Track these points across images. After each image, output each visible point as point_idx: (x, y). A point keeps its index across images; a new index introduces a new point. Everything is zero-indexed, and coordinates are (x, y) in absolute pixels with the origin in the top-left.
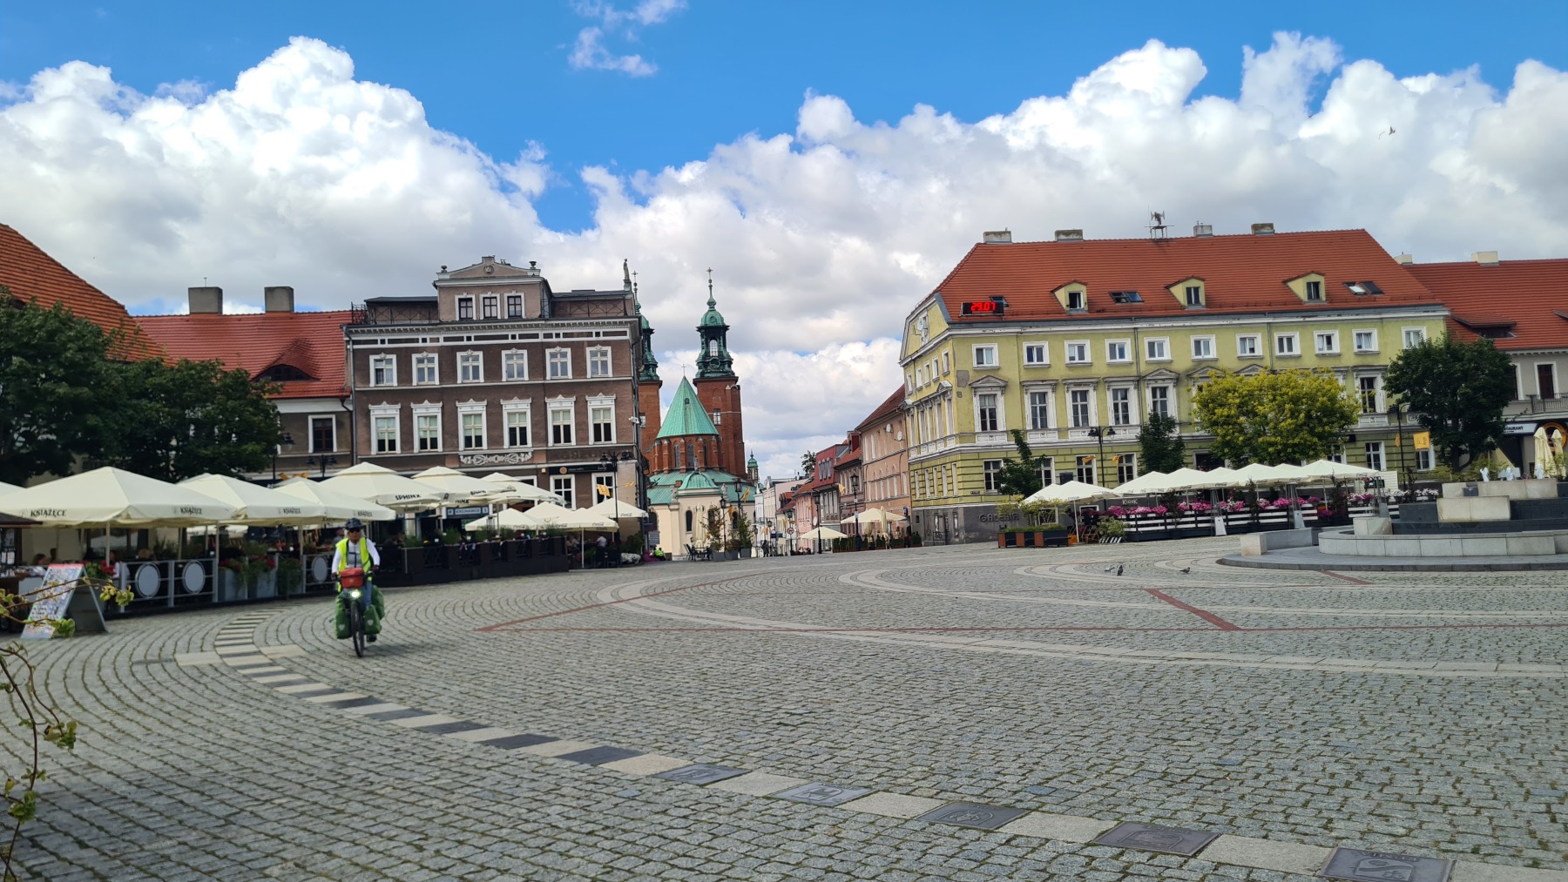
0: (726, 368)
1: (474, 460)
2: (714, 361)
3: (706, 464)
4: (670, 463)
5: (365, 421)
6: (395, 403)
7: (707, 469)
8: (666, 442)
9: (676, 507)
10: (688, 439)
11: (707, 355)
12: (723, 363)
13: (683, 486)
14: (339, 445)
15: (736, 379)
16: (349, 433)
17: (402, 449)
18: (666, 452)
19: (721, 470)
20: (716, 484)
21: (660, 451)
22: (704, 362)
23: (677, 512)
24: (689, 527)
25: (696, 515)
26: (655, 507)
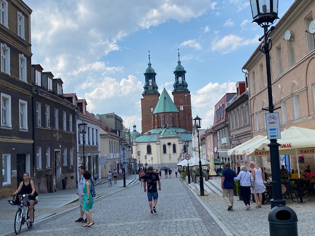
0: (185, 88)
2: (180, 85)
3: (173, 125)
4: (158, 125)
7: (174, 127)
8: (156, 115)
9: (159, 143)
10: (165, 114)
11: (177, 82)
12: (184, 86)
13: (162, 134)
15: (189, 92)
18: (156, 120)
19: (180, 127)
20: (177, 133)
21: (154, 119)
22: (176, 86)
23: (159, 145)
24: (165, 152)
25: (167, 147)
26: (150, 143)
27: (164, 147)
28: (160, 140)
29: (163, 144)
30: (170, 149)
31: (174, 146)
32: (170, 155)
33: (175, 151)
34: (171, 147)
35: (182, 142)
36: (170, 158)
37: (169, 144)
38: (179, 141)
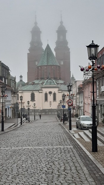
2: (61, 43)
3: (54, 76)
7: (55, 78)
8: (40, 68)
10: (48, 67)
11: (59, 40)
12: (65, 44)
15: (69, 49)
18: (40, 72)
19: (60, 78)
21: (38, 71)
24: (46, 99)
25: (49, 95)
26: (34, 91)
27: (46, 95)
28: (43, 89)
29: (45, 92)
30: (50, 98)
31: (55, 94)
32: (50, 102)
33: (55, 99)
34: (52, 95)
35: (61, 91)
36: (51, 104)
37: (50, 93)
38: (59, 90)
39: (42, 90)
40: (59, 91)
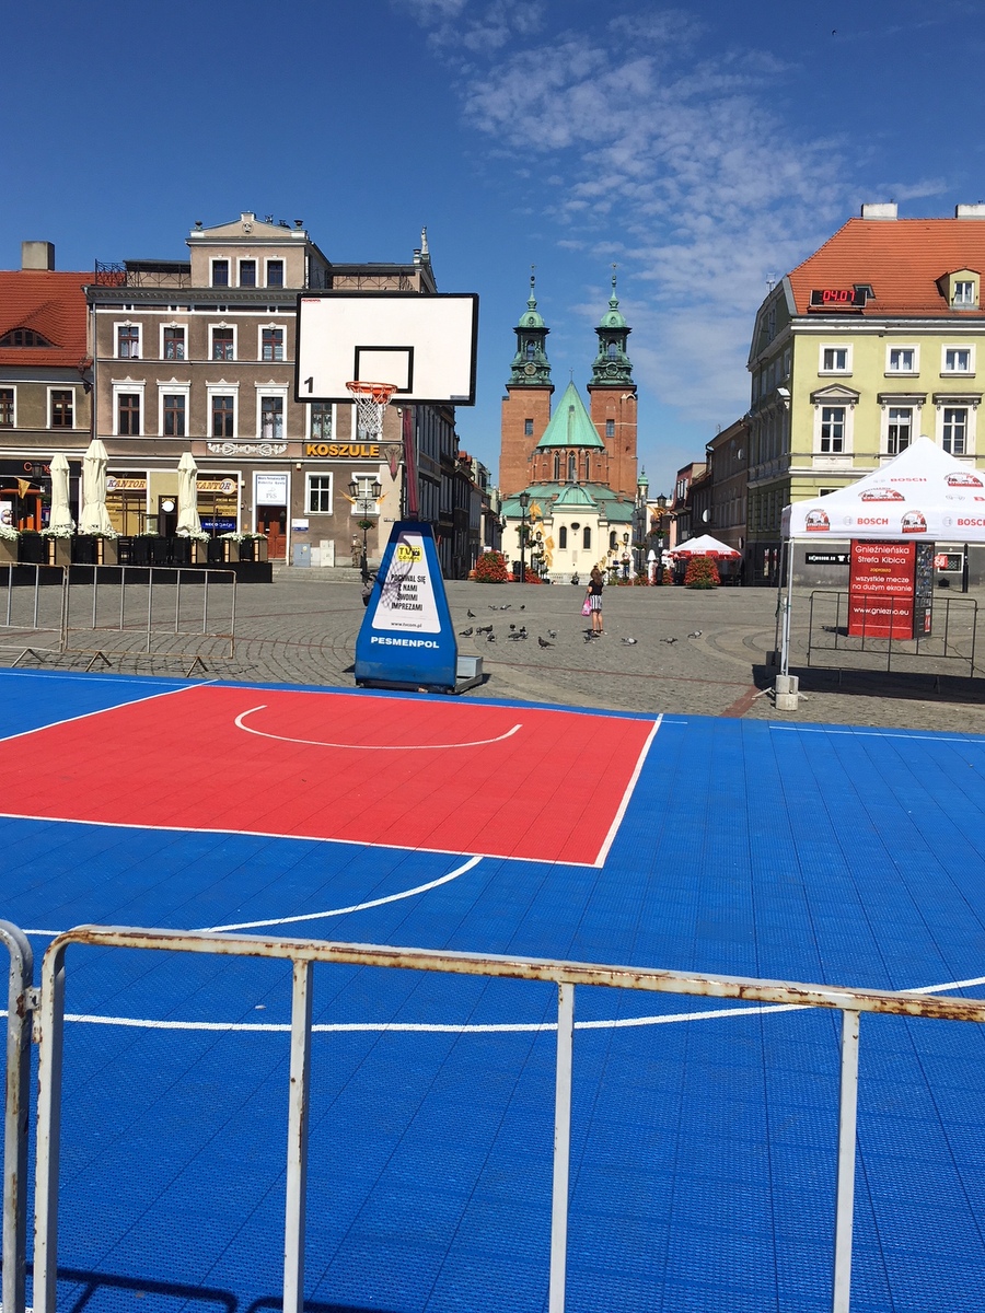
0: (625, 375)
1: (223, 449)
2: (612, 368)
3: (587, 478)
5: (107, 396)
6: (139, 378)
7: (587, 483)
8: (546, 452)
9: (550, 522)
10: (569, 450)
11: (604, 359)
12: (622, 369)
13: (559, 501)
14: (78, 423)
15: (634, 389)
16: (89, 409)
17: (145, 430)
18: (545, 463)
19: (604, 486)
20: (596, 501)
21: (541, 461)
22: (600, 368)
23: (550, 527)
24: (563, 544)
25: (570, 532)
27: (563, 530)
28: (554, 515)
29: (560, 525)
30: (576, 539)
31: (587, 530)
32: (575, 552)
33: (587, 544)
34: (580, 532)
35: (606, 524)
36: (575, 560)
37: (575, 526)
38: (599, 521)
39: (553, 519)
40: (601, 523)
